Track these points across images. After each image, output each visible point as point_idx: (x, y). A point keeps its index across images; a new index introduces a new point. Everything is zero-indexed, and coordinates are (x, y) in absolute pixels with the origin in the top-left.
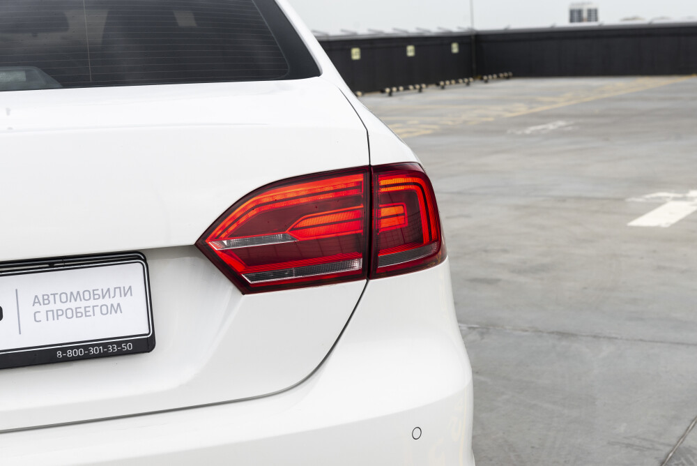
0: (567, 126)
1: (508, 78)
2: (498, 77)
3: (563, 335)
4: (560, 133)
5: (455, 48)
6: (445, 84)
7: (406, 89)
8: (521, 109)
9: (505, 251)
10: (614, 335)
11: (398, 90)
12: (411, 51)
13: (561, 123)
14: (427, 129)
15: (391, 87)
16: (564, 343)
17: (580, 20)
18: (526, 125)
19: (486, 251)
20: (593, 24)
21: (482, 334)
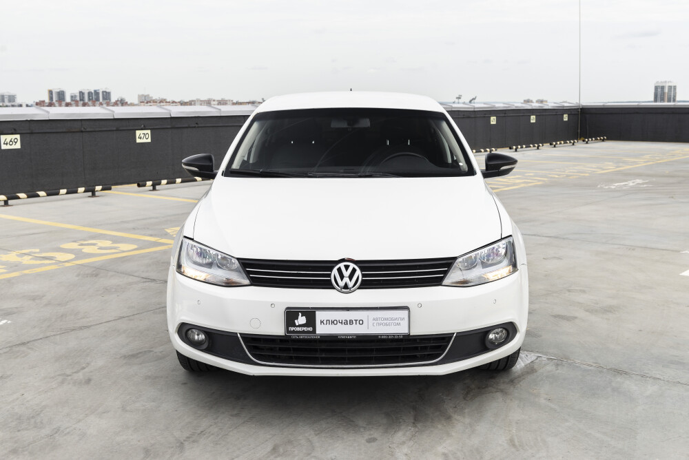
0: (643, 184)
1: (603, 140)
2: (596, 139)
3: (618, 372)
4: (636, 190)
5: (566, 118)
6: (556, 144)
7: (528, 146)
8: (610, 167)
9: (584, 292)
10: (658, 376)
11: (522, 147)
12: (533, 119)
13: (639, 181)
14: (539, 181)
15: (516, 145)
16: (619, 379)
17: (662, 100)
18: (613, 181)
19: (569, 291)
20: (672, 104)
21: (557, 365)
